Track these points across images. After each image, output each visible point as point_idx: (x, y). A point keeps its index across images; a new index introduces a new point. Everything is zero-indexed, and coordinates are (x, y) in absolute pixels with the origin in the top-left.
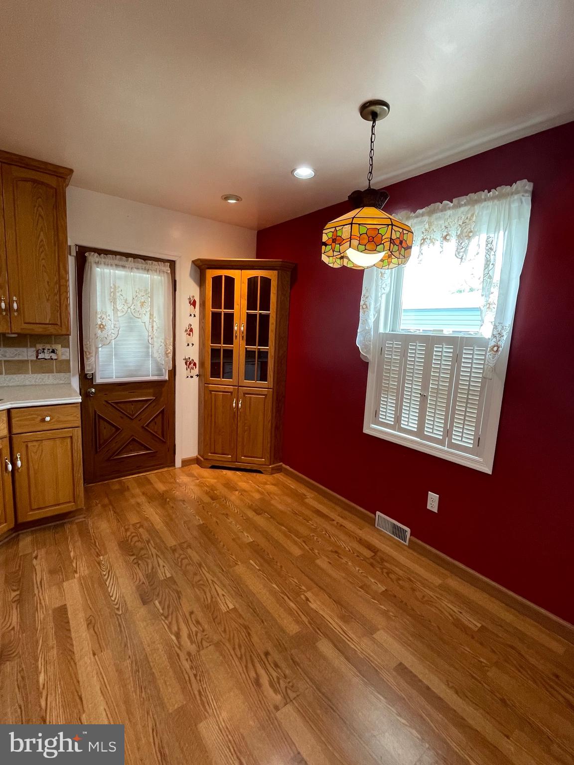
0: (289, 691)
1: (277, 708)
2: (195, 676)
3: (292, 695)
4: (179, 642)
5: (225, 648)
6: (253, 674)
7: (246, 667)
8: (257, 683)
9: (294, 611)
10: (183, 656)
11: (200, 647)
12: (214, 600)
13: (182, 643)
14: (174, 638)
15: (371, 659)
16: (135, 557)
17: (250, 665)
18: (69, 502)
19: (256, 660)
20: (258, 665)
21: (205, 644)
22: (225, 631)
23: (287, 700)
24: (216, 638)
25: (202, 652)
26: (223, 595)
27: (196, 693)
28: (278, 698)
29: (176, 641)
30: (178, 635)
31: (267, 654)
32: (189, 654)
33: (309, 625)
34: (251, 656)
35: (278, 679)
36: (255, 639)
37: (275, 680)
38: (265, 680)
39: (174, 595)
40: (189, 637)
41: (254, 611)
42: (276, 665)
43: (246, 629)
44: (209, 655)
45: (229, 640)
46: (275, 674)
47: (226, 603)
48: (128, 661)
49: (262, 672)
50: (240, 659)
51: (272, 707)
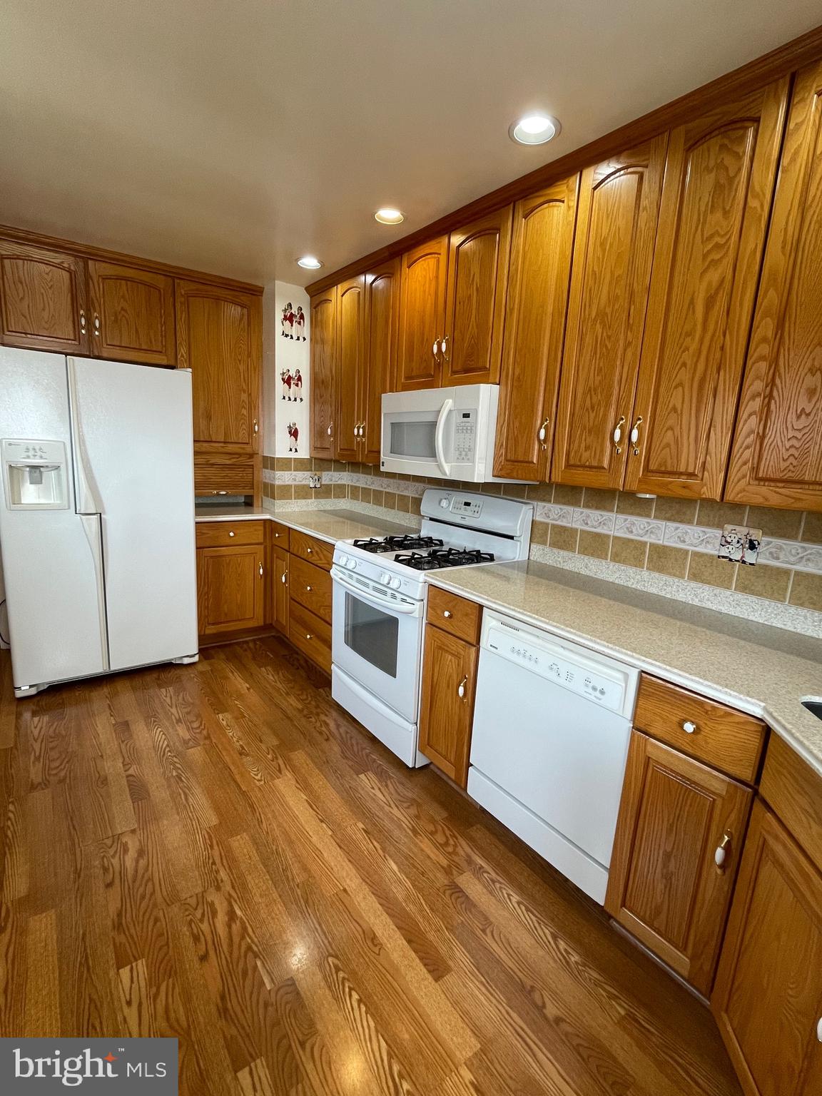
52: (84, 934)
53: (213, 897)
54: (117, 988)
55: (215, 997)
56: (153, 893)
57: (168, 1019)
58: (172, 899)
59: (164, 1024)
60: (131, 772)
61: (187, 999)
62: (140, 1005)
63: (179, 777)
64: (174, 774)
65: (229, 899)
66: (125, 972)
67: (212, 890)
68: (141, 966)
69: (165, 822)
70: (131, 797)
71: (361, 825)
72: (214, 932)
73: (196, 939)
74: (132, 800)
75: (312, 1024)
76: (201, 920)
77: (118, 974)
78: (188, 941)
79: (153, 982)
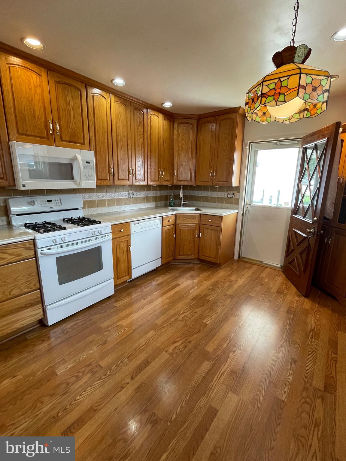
0: (175, 354)
1: (166, 351)
2: (170, 323)
3: (174, 355)
4: (181, 314)
5: (185, 328)
6: (178, 340)
7: (180, 337)
8: (175, 342)
9: (221, 347)
10: (176, 317)
11: (182, 320)
12: (207, 316)
13: (181, 315)
14: (182, 312)
15: (211, 391)
16: (212, 288)
17: (181, 338)
18: (214, 258)
19: (184, 339)
20: (183, 340)
21: (184, 321)
22: (193, 325)
23: (171, 354)
24: (188, 323)
25: (180, 322)
26: (212, 319)
27: (164, 326)
28: (171, 351)
29: (181, 313)
30: (183, 313)
31: (190, 342)
32: (177, 319)
33: (216, 355)
34: (186, 337)
35: (180, 349)
36: (195, 336)
37: (179, 348)
38: (176, 344)
39: (201, 304)
40: (185, 316)
41: (210, 331)
42: (185, 347)
43: (198, 331)
44: (180, 324)
45: (190, 328)
46: (181, 347)
47: (208, 321)
48: (167, 306)
49: (180, 343)
50: (183, 334)
51: (166, 350)
52: (206, 337)
53: (181, 318)
54: (211, 322)
55: (201, 308)
56: (186, 330)
57: (210, 311)
58: (186, 325)
59: (211, 311)
60: (129, 380)
61: (204, 311)
62: (211, 317)
63: (128, 358)
64: (127, 360)
65: (179, 315)
66: (208, 323)
67: (179, 320)
68: (204, 321)
69: (158, 345)
70: (147, 366)
71: (142, 301)
72: (190, 314)
73: (193, 316)
74: (149, 364)
75: (197, 295)
76: (188, 317)
77: (209, 324)
78: (194, 317)
79: (206, 317)
